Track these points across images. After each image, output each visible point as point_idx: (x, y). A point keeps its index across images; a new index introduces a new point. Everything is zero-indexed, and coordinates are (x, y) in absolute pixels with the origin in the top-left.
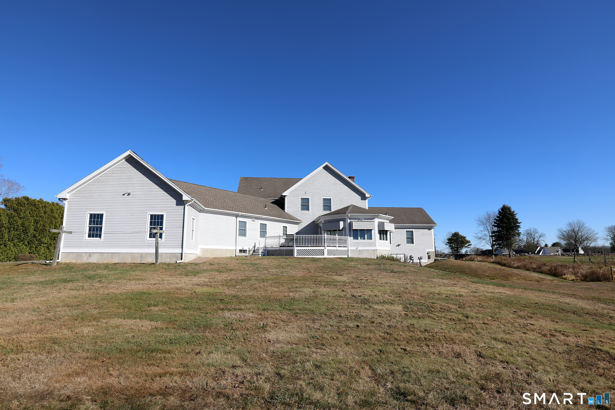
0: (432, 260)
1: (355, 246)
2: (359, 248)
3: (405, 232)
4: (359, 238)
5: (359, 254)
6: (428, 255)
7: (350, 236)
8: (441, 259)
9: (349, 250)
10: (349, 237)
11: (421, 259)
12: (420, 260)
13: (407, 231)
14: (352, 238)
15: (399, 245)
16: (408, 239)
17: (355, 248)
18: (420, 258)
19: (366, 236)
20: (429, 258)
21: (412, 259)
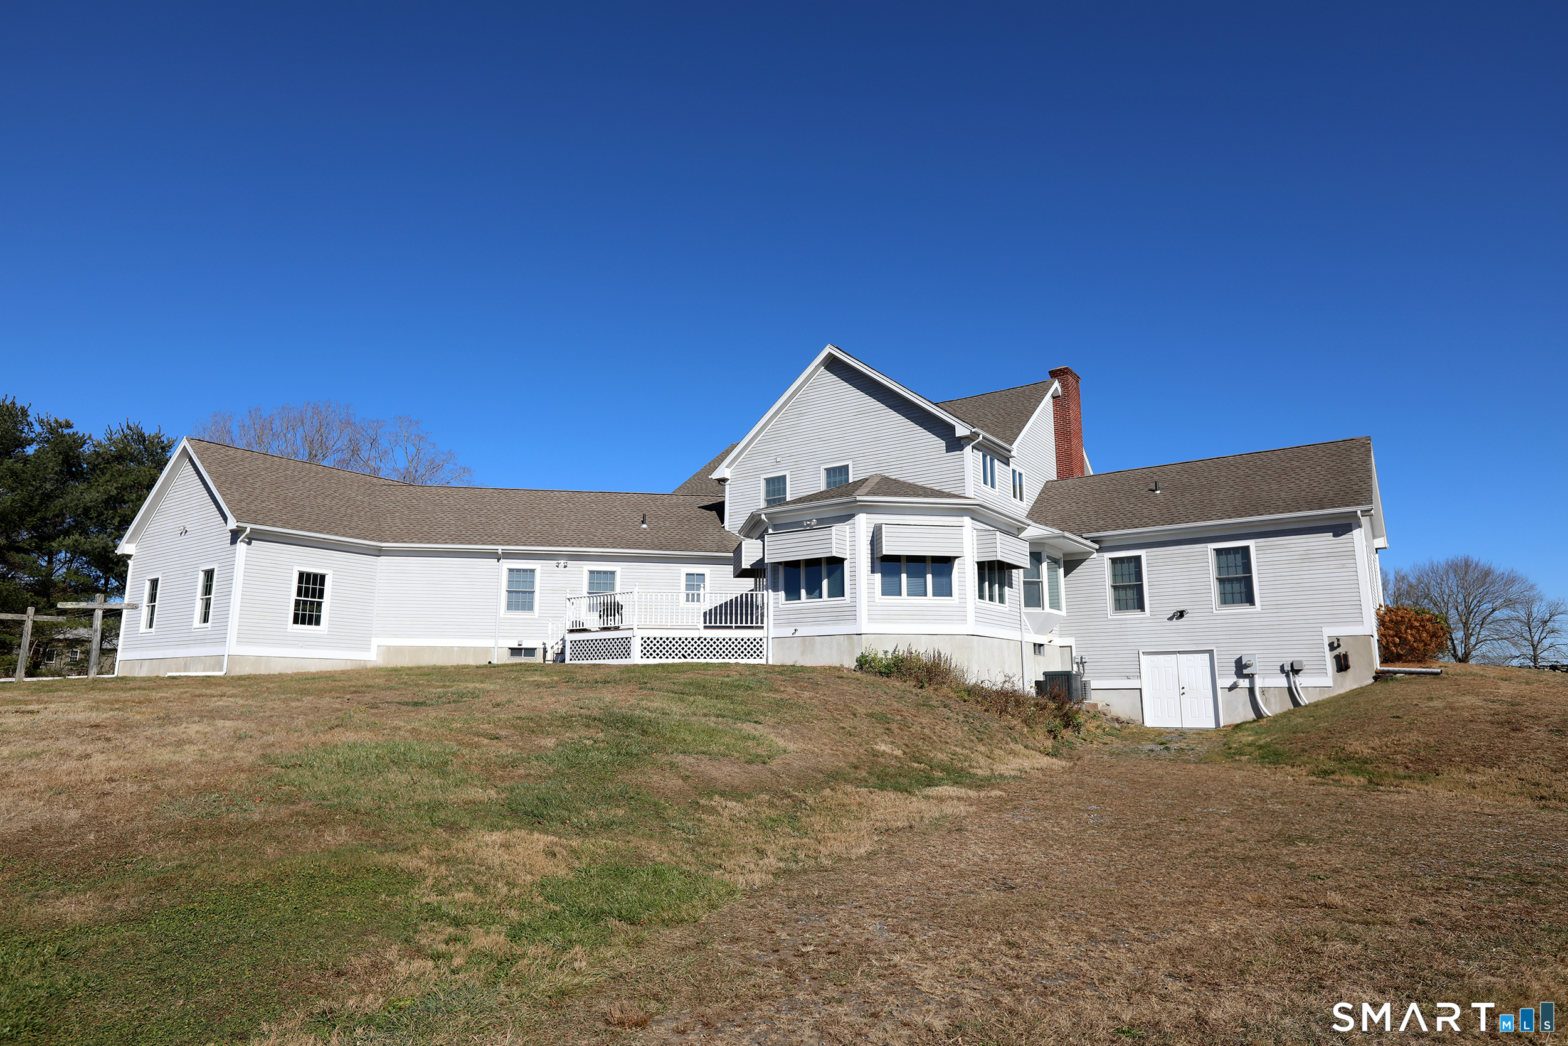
0: (1359, 677)
1: (789, 623)
2: (803, 631)
3: (1212, 558)
4: (803, 592)
5: (803, 653)
6: (1336, 652)
7: (775, 589)
8: (1406, 673)
9: (770, 639)
10: (770, 591)
11: (1296, 672)
12: (1288, 676)
13: (1218, 552)
14: (782, 594)
15: (1181, 614)
16: (1228, 586)
17: (789, 632)
18: (1287, 668)
19: (825, 583)
20: (1342, 664)
21: (1245, 672)
